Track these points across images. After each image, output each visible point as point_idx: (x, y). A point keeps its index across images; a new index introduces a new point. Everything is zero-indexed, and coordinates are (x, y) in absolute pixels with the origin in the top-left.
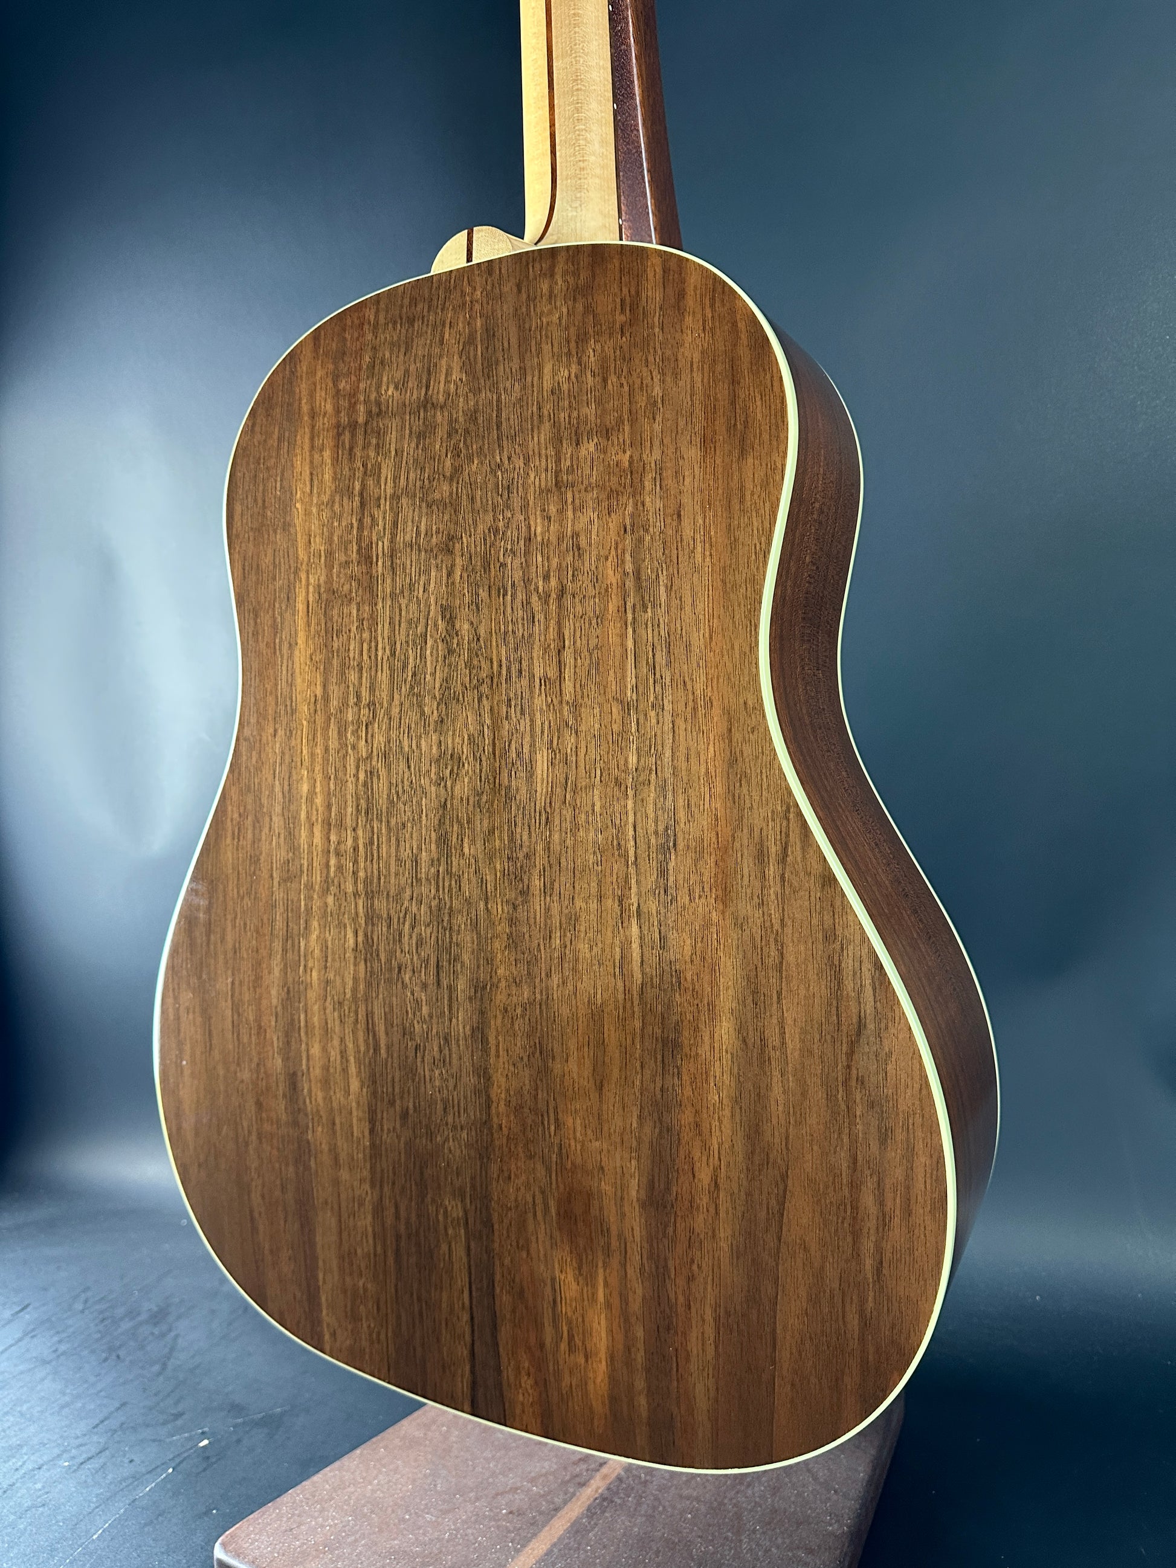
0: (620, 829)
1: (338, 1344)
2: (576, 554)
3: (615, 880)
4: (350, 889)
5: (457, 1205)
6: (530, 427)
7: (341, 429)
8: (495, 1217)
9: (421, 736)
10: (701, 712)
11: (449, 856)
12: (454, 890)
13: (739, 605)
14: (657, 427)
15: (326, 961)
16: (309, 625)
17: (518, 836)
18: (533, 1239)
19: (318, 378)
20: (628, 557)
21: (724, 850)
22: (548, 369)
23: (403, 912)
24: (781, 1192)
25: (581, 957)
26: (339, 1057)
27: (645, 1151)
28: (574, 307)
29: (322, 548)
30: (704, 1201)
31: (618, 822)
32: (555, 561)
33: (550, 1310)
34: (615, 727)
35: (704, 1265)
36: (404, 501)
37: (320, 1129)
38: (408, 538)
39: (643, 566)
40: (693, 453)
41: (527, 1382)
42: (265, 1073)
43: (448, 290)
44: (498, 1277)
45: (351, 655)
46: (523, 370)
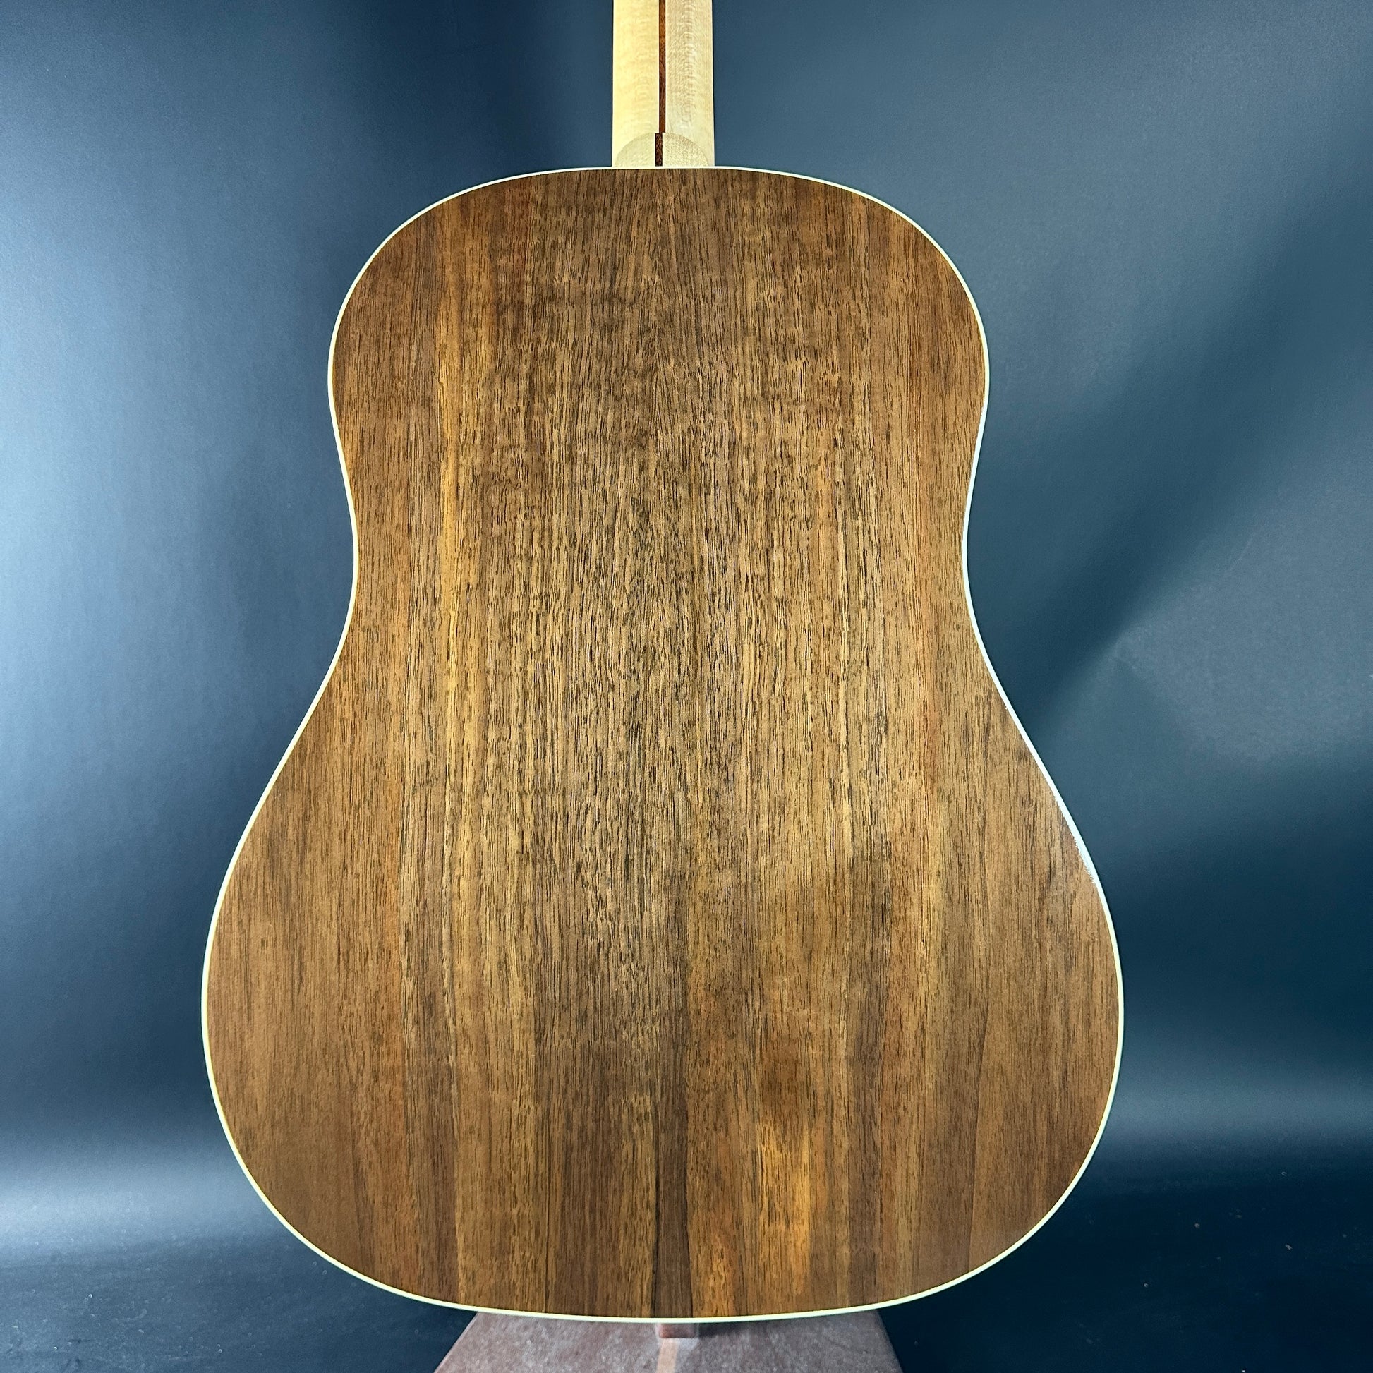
0: (832, 716)
1: (477, 1287)
2: (785, 461)
3: (826, 764)
4: (514, 787)
5: (645, 1100)
6: (733, 337)
7: (501, 308)
8: (690, 1104)
9: (607, 628)
10: (910, 611)
11: (641, 749)
12: (647, 783)
13: (945, 518)
14: (866, 355)
15: (481, 867)
16: (459, 508)
17: (722, 727)
18: (734, 1117)
19: (468, 249)
20: (838, 469)
21: (933, 732)
22: (751, 285)
23: (584, 808)
24: (982, 1027)
25: (790, 838)
26: (495, 968)
27: (854, 1010)
28: (778, 233)
29: (478, 429)
30: (910, 1047)
31: (829, 710)
32: (762, 466)
33: (749, 1186)
34: (827, 623)
35: (909, 1105)
36: (586, 391)
37: (467, 1051)
38: (591, 428)
39: (853, 477)
40: (900, 383)
41: (719, 1265)
42: (388, 1000)
43: (634, 188)
44: (691, 1164)
45: (518, 544)
46: (725, 283)
